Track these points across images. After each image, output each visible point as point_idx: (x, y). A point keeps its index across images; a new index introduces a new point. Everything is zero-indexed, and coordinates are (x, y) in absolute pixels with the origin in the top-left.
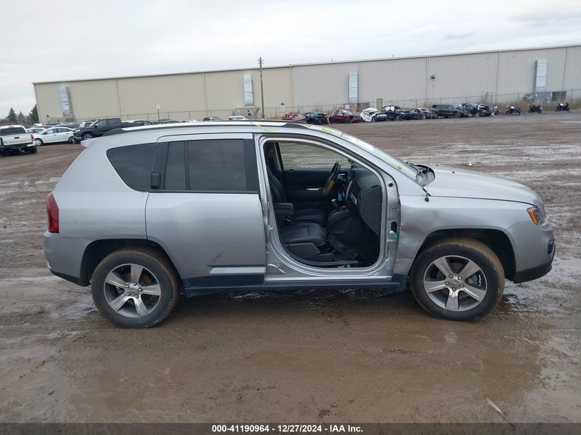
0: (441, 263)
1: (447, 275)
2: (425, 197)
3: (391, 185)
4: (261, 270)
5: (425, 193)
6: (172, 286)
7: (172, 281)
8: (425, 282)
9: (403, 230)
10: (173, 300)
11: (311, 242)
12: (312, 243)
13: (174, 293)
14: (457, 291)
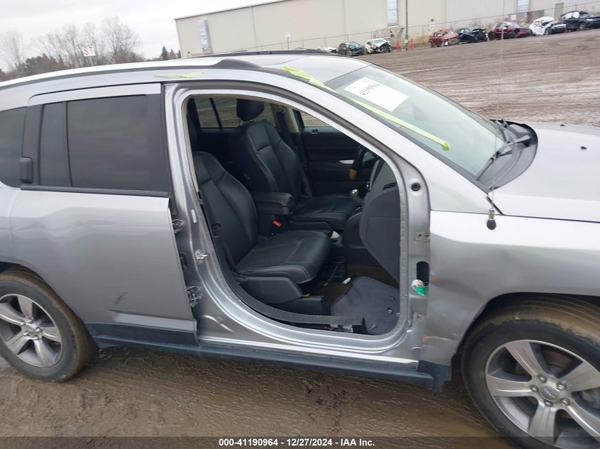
0: (521, 350)
1: (533, 373)
2: (487, 218)
3: (416, 187)
4: (190, 326)
5: (489, 207)
6: (72, 332)
7: (71, 324)
8: (488, 376)
9: (434, 283)
10: (78, 351)
11: (287, 277)
12: (286, 279)
13: (77, 342)
14: (554, 409)
